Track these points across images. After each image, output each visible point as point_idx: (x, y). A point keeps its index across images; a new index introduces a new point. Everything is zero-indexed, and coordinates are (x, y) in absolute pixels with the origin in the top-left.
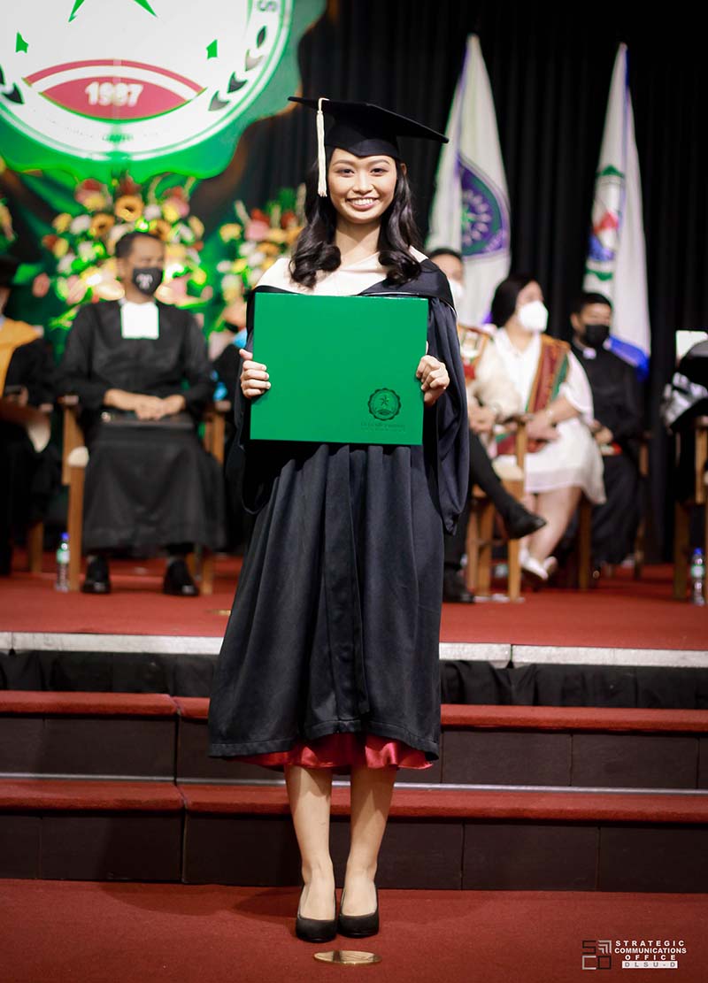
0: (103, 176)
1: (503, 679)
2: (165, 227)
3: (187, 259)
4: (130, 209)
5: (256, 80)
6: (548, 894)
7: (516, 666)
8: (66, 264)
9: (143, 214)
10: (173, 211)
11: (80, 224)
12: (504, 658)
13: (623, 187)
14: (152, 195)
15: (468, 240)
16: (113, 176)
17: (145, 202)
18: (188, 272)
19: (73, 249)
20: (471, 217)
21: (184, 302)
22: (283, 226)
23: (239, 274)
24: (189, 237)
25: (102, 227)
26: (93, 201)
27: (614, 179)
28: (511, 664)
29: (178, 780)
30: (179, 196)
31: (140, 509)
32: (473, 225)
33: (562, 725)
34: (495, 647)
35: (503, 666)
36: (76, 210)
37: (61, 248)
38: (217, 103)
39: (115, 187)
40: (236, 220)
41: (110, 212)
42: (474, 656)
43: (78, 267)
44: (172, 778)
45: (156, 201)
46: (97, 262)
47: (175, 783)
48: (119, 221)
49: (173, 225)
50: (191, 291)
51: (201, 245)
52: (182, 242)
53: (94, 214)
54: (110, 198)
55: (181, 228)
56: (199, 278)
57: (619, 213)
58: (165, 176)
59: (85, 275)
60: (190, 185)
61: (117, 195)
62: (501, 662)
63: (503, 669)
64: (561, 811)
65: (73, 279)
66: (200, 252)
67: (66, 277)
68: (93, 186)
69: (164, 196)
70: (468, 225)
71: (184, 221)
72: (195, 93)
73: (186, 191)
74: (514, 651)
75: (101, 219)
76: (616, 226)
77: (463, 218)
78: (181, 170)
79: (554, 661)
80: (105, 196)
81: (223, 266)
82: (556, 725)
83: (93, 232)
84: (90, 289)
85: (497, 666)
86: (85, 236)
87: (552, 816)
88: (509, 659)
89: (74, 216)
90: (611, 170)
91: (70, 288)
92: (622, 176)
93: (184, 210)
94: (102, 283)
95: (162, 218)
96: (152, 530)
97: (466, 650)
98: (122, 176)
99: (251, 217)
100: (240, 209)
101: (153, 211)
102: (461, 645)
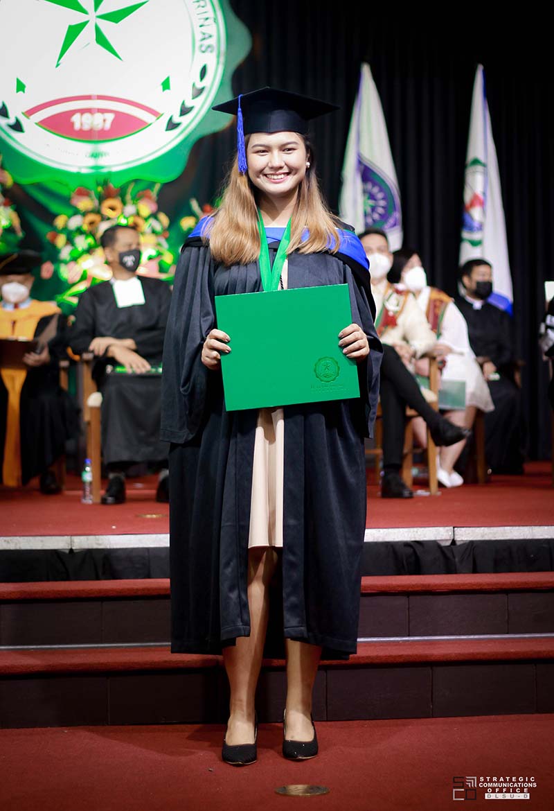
0: (91, 185)
1: (449, 555)
2: (140, 221)
3: (159, 245)
4: (113, 209)
7: (458, 543)
8: (65, 253)
9: (123, 213)
10: (146, 209)
11: (75, 222)
12: (448, 538)
13: (486, 174)
14: (128, 197)
15: (370, 220)
16: (98, 184)
17: (124, 203)
18: (160, 255)
19: (70, 241)
20: (371, 203)
24: (158, 228)
25: (92, 223)
26: (84, 204)
27: (479, 168)
28: (454, 542)
30: (149, 197)
31: (142, 433)
33: (499, 586)
34: (441, 529)
35: (448, 543)
36: (70, 212)
37: (61, 241)
39: (100, 193)
40: (191, 214)
41: (97, 211)
42: (425, 537)
43: (75, 255)
45: (132, 202)
46: (90, 251)
48: (105, 219)
49: (146, 219)
50: (162, 268)
51: (167, 235)
52: (154, 232)
53: (85, 214)
54: (97, 202)
55: (152, 221)
56: (168, 258)
57: (484, 194)
58: (136, 181)
59: (80, 261)
60: (157, 188)
61: (102, 199)
62: (447, 540)
63: (448, 546)
65: (72, 264)
66: (167, 239)
67: (66, 263)
68: (83, 192)
69: (138, 197)
70: (369, 210)
71: (154, 215)
72: (154, 118)
73: (154, 192)
74: (456, 532)
75: (91, 217)
77: (365, 204)
78: (149, 177)
79: (487, 538)
80: (92, 200)
82: (494, 587)
83: (85, 227)
84: (85, 272)
85: (443, 544)
86: (79, 231)
88: (452, 538)
89: (70, 217)
91: (70, 271)
92: (485, 166)
93: (154, 207)
94: (95, 267)
95: (138, 214)
96: (151, 449)
97: (419, 533)
98: (105, 184)
99: (203, 210)
100: (194, 205)
101: (130, 209)
102: (415, 529)
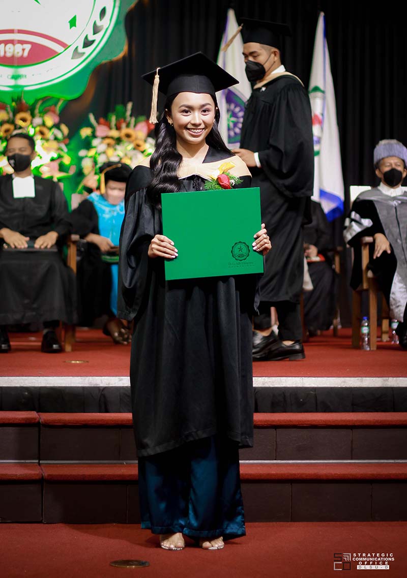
0: (7, 100)
2: (45, 130)
3: (59, 149)
4: (24, 120)
5: (100, 40)
6: (261, 524)
9: (31, 123)
10: (50, 121)
13: (324, 99)
14: (37, 111)
15: (232, 133)
16: (13, 100)
17: (33, 116)
18: (60, 157)
20: (234, 119)
21: (57, 175)
22: (118, 128)
23: (91, 157)
24: (60, 136)
25: (7, 131)
26: (1, 115)
27: (319, 94)
29: (41, 462)
30: (54, 112)
32: (235, 125)
33: (269, 423)
38: (77, 54)
39: (14, 107)
40: (90, 125)
41: (12, 122)
44: (37, 461)
45: (39, 115)
47: (39, 464)
48: (17, 127)
49: (50, 129)
50: (62, 168)
51: (67, 141)
52: (56, 139)
54: (11, 114)
55: (55, 131)
56: (67, 161)
57: (322, 115)
58: (45, 100)
60: (60, 105)
61: (16, 111)
64: (269, 474)
66: (67, 145)
68: (1, 106)
69: (45, 112)
70: (231, 125)
71: (56, 126)
72: (63, 49)
73: (58, 108)
75: (6, 126)
76: (321, 123)
77: (228, 120)
78: (56, 95)
79: (267, 385)
80: (8, 112)
81: (82, 153)
82: (266, 424)
83: (2, 134)
87: (262, 478)
90: (316, 89)
92: (323, 92)
93: (57, 120)
95: (44, 124)
96: (34, 313)
98: (19, 101)
99: (98, 123)
100: (92, 118)
101: (37, 120)
